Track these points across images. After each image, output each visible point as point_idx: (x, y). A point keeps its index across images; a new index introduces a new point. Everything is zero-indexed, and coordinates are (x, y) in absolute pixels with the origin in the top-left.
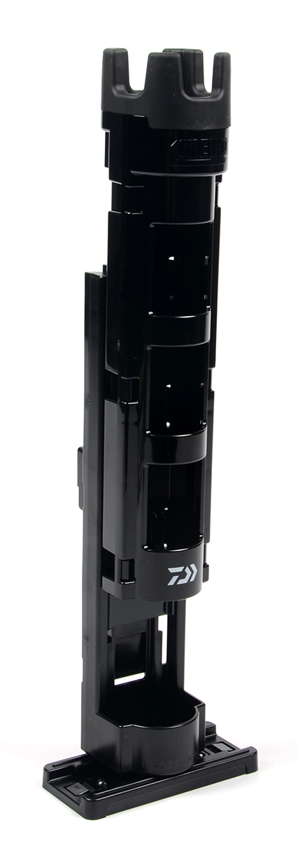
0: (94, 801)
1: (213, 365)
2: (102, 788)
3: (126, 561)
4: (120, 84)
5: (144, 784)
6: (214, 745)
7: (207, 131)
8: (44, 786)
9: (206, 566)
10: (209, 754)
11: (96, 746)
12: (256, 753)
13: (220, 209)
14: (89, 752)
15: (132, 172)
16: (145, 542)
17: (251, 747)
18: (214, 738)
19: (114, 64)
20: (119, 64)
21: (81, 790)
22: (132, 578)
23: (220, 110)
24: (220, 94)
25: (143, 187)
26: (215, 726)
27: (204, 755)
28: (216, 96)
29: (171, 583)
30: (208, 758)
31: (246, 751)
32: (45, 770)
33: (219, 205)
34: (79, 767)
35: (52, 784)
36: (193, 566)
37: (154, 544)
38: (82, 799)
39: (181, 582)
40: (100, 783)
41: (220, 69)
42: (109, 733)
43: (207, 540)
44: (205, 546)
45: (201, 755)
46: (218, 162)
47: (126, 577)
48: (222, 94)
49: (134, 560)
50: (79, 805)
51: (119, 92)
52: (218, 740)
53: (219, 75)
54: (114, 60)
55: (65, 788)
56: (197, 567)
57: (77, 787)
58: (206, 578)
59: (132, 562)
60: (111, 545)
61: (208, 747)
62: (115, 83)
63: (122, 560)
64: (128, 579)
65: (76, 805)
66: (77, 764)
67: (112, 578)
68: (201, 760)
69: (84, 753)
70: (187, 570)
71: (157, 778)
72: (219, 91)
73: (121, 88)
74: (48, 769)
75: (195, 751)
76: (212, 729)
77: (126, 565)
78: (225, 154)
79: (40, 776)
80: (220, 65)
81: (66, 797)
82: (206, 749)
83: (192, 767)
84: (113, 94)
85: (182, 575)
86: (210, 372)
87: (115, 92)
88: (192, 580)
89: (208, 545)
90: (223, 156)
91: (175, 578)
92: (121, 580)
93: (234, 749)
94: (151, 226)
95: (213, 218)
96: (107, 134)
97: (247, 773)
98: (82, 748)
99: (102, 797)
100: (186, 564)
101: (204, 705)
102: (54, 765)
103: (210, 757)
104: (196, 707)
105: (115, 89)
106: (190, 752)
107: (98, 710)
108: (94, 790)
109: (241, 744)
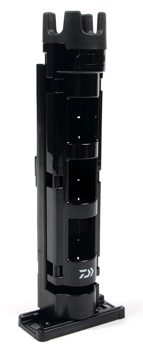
0: (43, 332)
1: (100, 169)
2: (47, 326)
3: (59, 266)
4: (51, 29)
5: (68, 324)
6: (103, 305)
7: (95, 50)
8: (19, 325)
9: (98, 268)
10: (101, 310)
11: (45, 305)
12: (124, 309)
13: (102, 91)
14: (42, 308)
15: (58, 72)
16: (68, 257)
17: (122, 306)
18: (103, 302)
19: (48, 19)
20: (51, 19)
21: (37, 327)
22: (61, 275)
23: (101, 39)
24: (101, 32)
25: (63, 79)
26: (104, 296)
27: (98, 310)
28: (100, 33)
29: (81, 277)
30: (100, 311)
31: (119, 308)
32: (20, 317)
33: (102, 90)
34: (36, 315)
35: (22, 324)
36: (91, 269)
37: (72, 258)
38: (37, 332)
39: (86, 277)
40: (47, 323)
41: (101, 20)
42: (51, 298)
43: (99, 255)
44: (97, 258)
45: (97, 310)
46: (100, 66)
47: (58, 274)
48: (102, 32)
49: (62, 266)
50: (35, 334)
51: (51, 33)
52: (105, 303)
53: (101, 23)
54: (48, 17)
55: (29, 326)
56: (94, 269)
57: (35, 326)
58: (98, 274)
59: (61, 267)
60: (51, 258)
61: (100, 306)
62: (49, 29)
63: (56, 266)
64: (59, 275)
65: (34, 335)
66: (35, 314)
67: (52, 275)
68: (97, 312)
69: (39, 309)
70: (89, 271)
71: (75, 321)
72: (100, 30)
73: (52, 31)
74: (21, 317)
75: (94, 308)
76: (102, 297)
77: (58, 269)
78: (104, 62)
79: (17, 320)
80: (101, 18)
81: (29, 330)
82: (99, 307)
83: (93, 316)
84: (48, 34)
85: (86, 273)
86: (99, 172)
87: (49, 33)
88: (91, 275)
89: (99, 258)
90: (103, 63)
91: (83, 275)
92: (56, 276)
93: (113, 307)
94: (68, 99)
95: (99, 96)
96: (46, 54)
97: (120, 319)
98: (38, 306)
99: (47, 330)
100: (88, 268)
101: (99, 285)
102: (24, 315)
103: (102, 310)
104: (94, 286)
105: (49, 31)
106: (92, 308)
107: (46, 287)
108: (44, 327)
109: (116, 305)
